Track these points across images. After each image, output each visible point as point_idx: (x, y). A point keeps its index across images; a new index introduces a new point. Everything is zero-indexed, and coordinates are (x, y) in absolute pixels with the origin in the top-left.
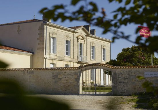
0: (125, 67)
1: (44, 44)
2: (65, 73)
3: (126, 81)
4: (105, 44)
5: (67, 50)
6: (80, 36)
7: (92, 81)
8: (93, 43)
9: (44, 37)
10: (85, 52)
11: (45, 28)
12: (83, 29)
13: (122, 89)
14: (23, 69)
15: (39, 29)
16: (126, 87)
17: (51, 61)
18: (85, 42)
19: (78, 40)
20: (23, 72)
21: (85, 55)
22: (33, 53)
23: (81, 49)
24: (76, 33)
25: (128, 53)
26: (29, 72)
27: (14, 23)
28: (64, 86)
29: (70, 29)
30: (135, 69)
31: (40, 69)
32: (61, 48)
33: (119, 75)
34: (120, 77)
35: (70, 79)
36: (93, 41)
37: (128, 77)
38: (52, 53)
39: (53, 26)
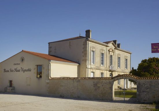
0: (147, 78)
1: (87, 57)
2: (102, 82)
3: (148, 90)
4: (127, 55)
5: (102, 61)
6: (110, 49)
7: (119, 85)
8: (119, 54)
9: (86, 50)
10: (114, 62)
11: (87, 43)
12: (113, 44)
13: (144, 97)
14: (73, 78)
15: (83, 45)
16: (147, 96)
17: (91, 70)
18: (114, 54)
19: (109, 52)
20: (73, 81)
21: (114, 65)
22: (79, 64)
23: (111, 60)
24: (108, 46)
25: (146, 64)
26: (77, 81)
27: (67, 40)
28: (101, 93)
29: (104, 43)
30: (155, 80)
31: (85, 78)
32: (98, 59)
33: (142, 85)
34: (143, 87)
35: (106, 87)
36: (119, 53)
37: (149, 87)
38: (92, 64)
39: (93, 42)
